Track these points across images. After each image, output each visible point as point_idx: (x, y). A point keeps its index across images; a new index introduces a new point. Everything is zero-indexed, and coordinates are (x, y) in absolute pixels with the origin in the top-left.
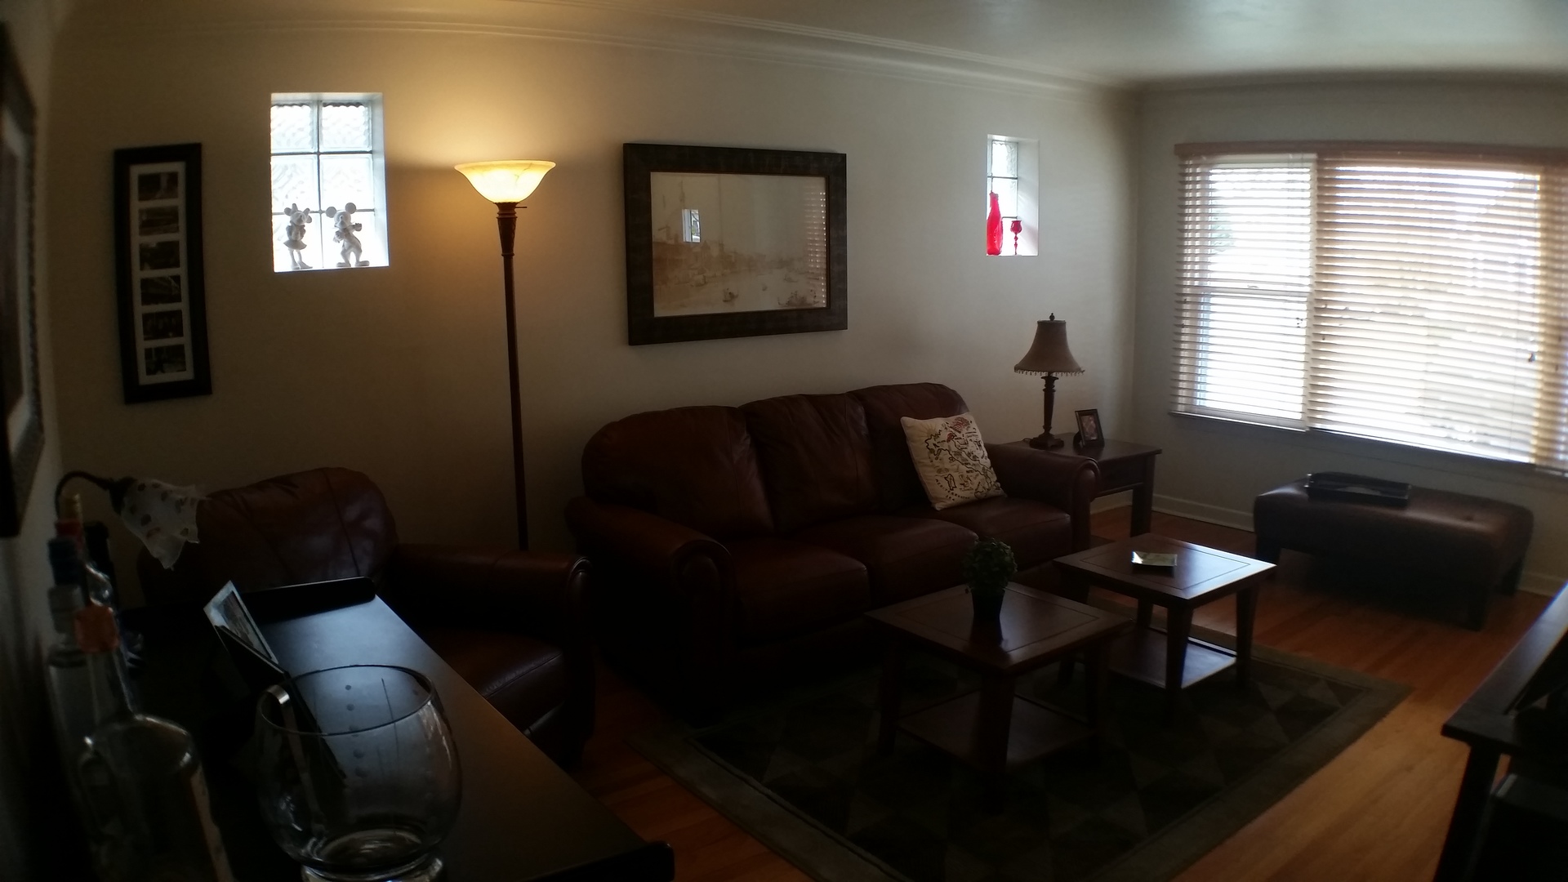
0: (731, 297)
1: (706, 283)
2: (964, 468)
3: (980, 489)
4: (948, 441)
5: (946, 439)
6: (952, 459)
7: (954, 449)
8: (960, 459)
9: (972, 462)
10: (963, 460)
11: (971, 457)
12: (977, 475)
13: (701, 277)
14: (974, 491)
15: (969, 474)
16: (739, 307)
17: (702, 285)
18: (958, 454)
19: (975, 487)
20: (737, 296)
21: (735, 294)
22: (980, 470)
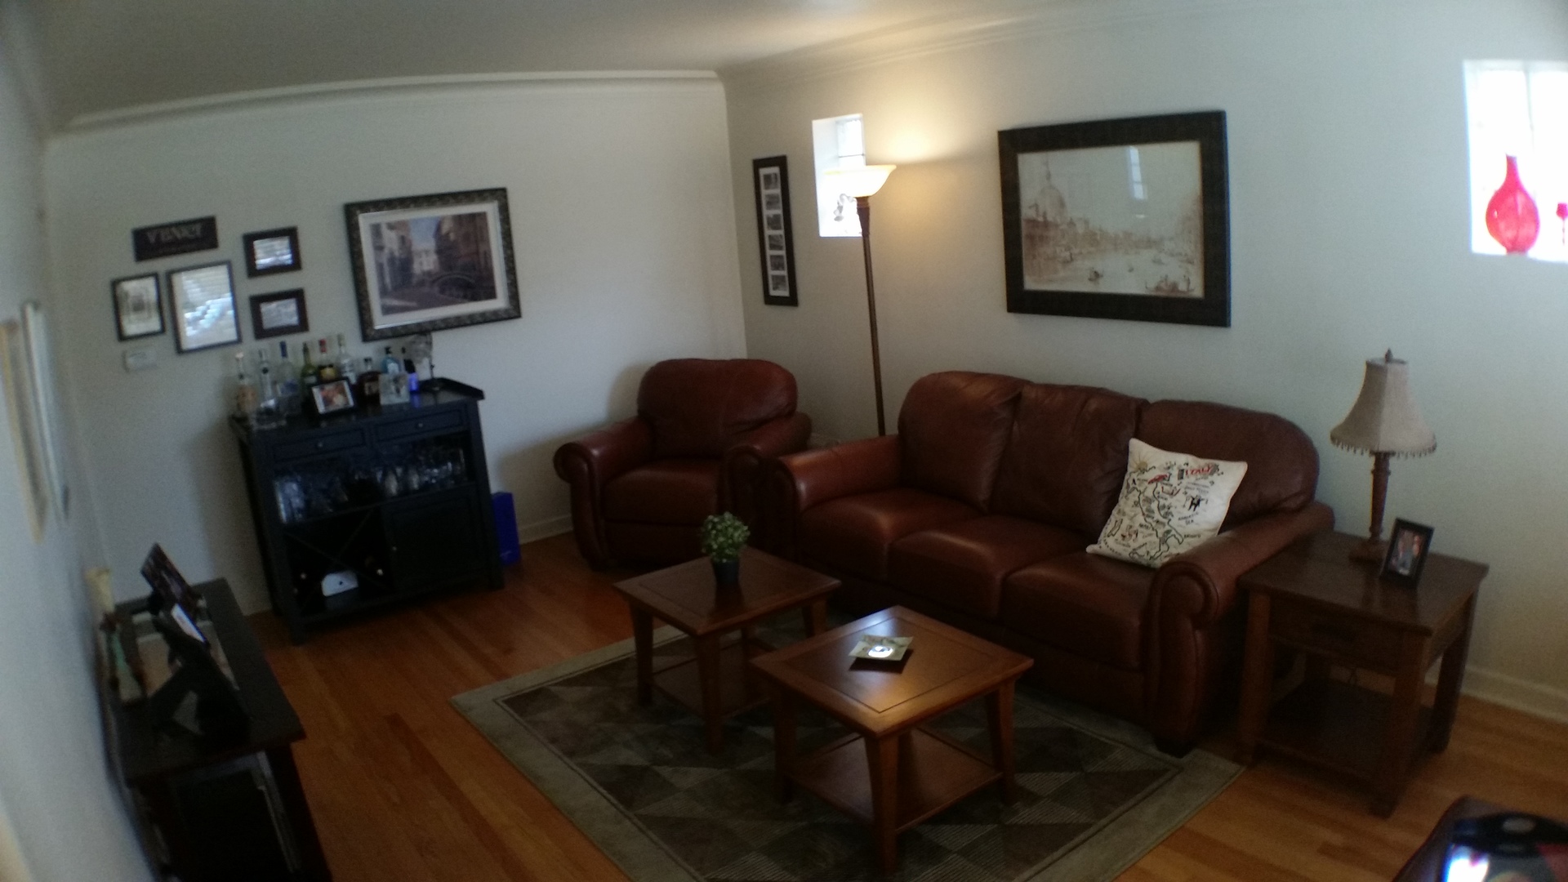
0: (1096, 276)
1: (1072, 260)
2: (1140, 519)
3: (1142, 551)
4: (1151, 482)
5: (1149, 480)
6: (1137, 504)
7: (1149, 493)
8: (1144, 508)
9: (1157, 516)
10: (1148, 510)
11: (1162, 512)
12: (1150, 535)
13: (1068, 254)
14: (1130, 550)
15: (1140, 529)
16: (1105, 287)
17: (1068, 262)
18: (1148, 501)
19: (1134, 545)
20: (1102, 276)
21: (1100, 272)
22: (1161, 531)
